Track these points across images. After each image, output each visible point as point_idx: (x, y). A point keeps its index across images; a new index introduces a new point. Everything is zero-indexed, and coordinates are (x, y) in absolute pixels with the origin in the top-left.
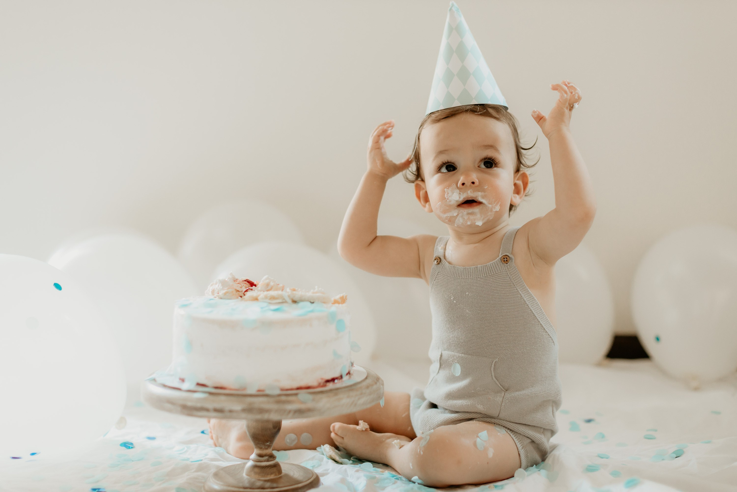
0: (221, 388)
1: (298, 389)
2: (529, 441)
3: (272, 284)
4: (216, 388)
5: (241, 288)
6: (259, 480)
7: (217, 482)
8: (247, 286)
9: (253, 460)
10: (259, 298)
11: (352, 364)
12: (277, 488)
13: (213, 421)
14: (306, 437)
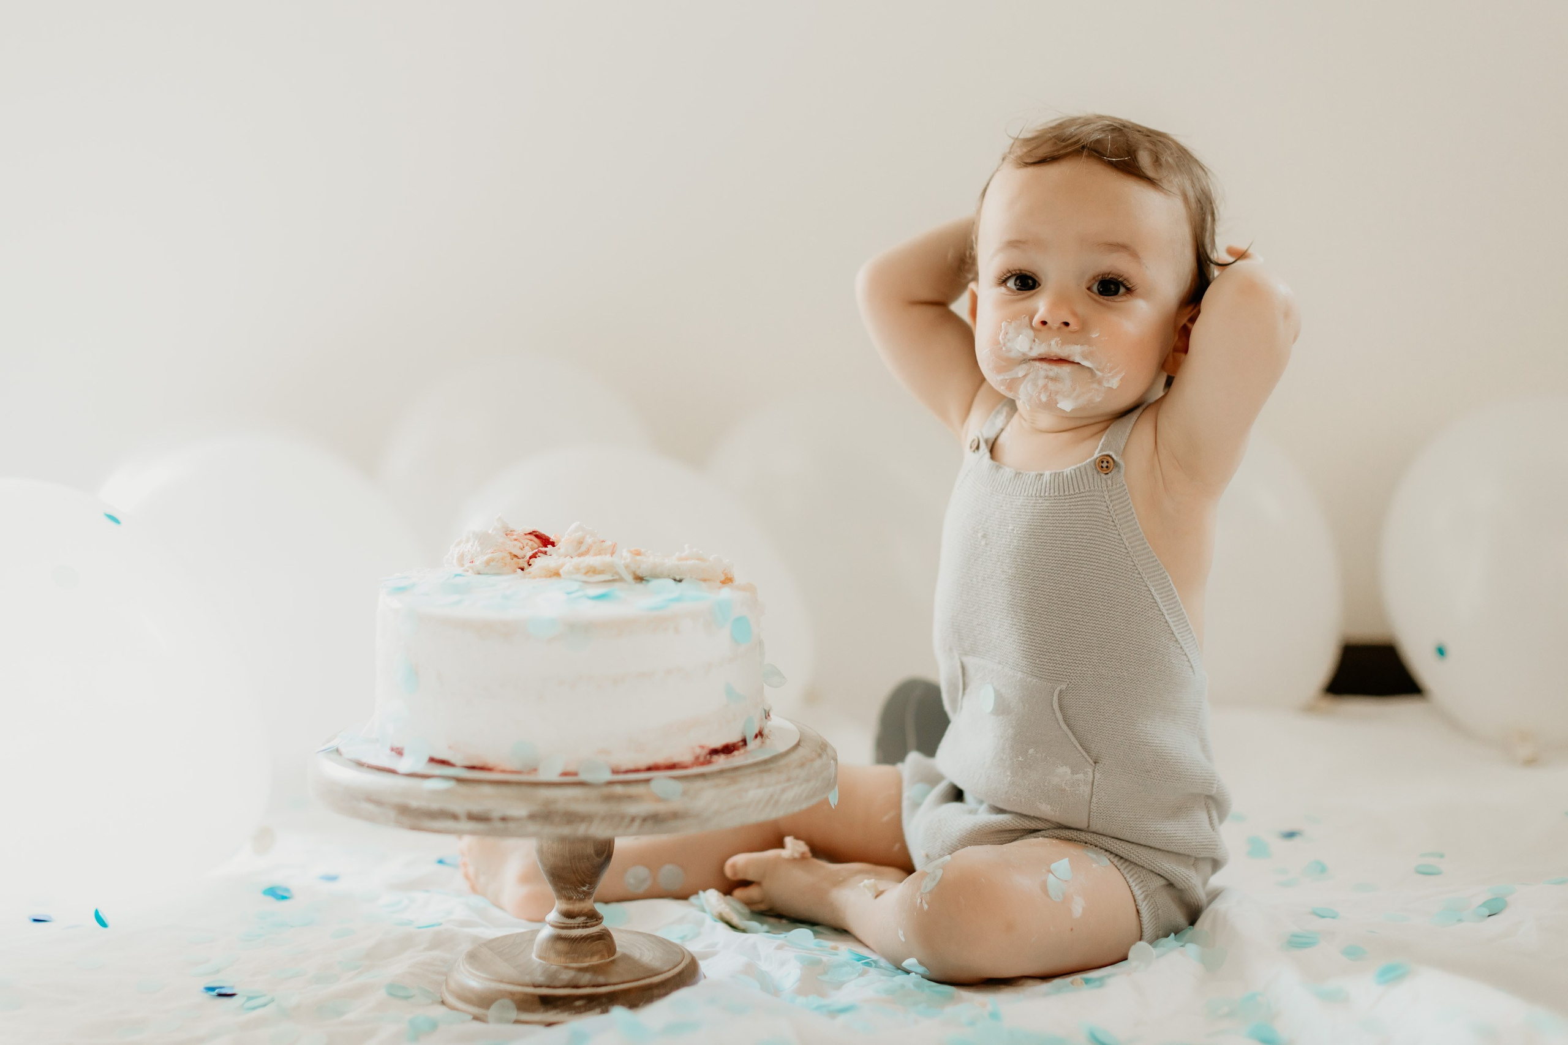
0: (482, 768)
1: (649, 769)
2: (1163, 882)
3: (589, 540)
4: (473, 768)
5: (522, 549)
6: (567, 968)
7: (474, 972)
8: (536, 546)
9: (552, 926)
10: (561, 572)
11: (767, 715)
12: (605, 985)
13: (467, 840)
14: (670, 875)
